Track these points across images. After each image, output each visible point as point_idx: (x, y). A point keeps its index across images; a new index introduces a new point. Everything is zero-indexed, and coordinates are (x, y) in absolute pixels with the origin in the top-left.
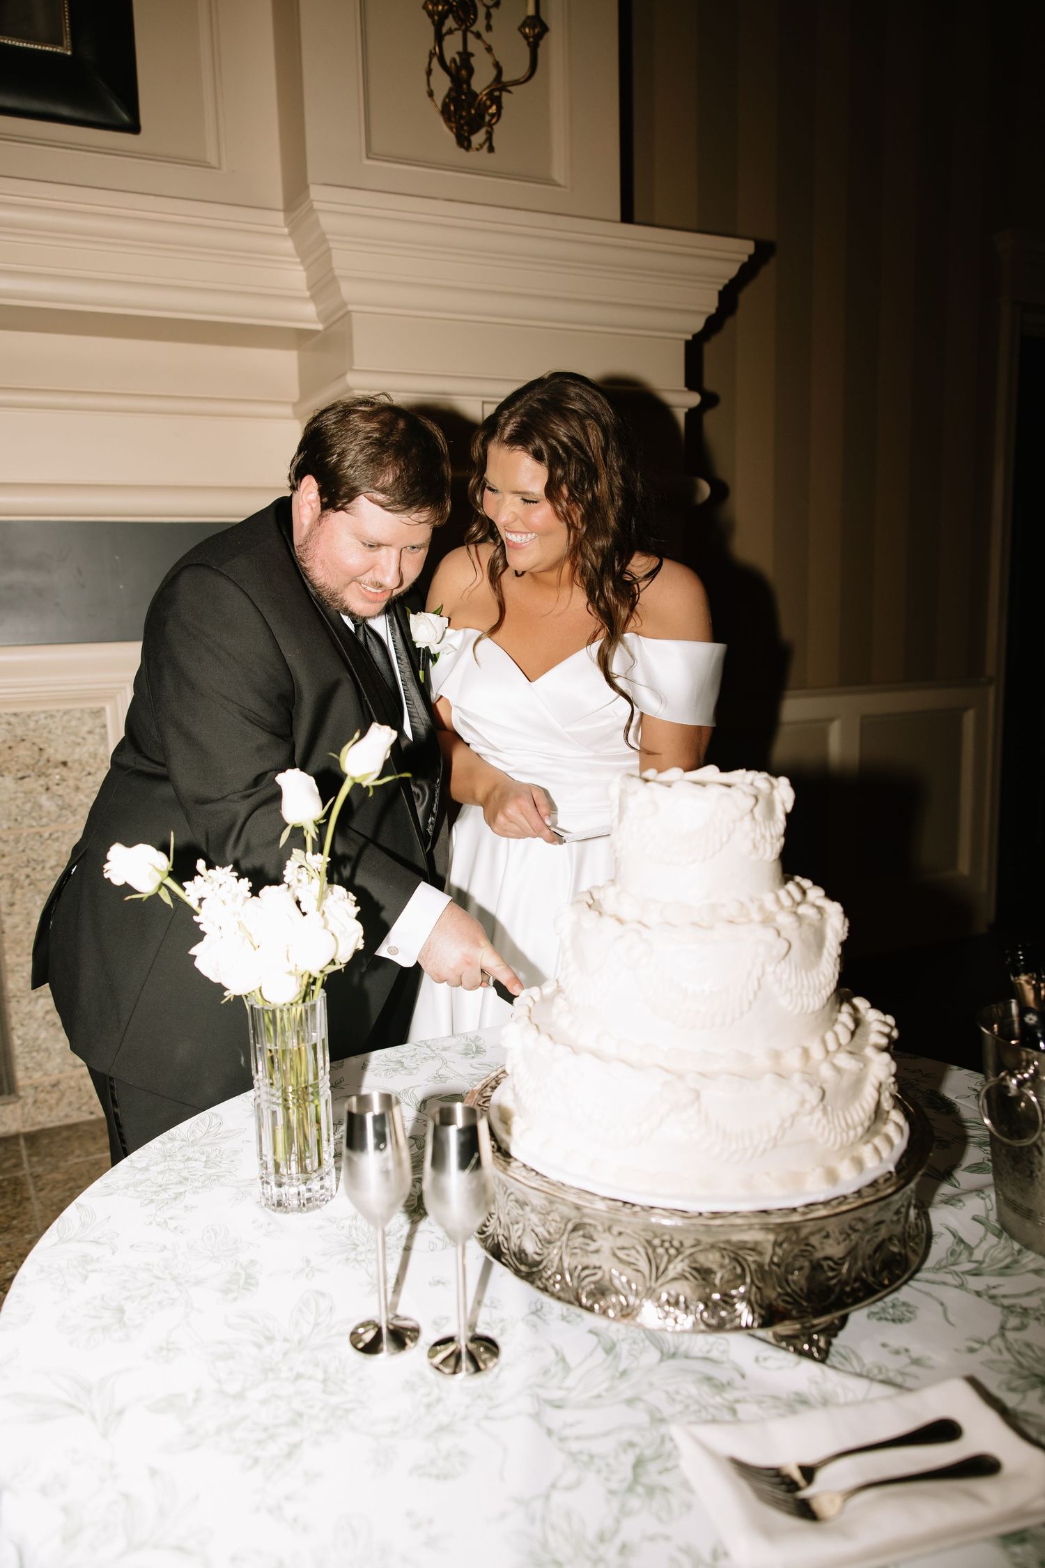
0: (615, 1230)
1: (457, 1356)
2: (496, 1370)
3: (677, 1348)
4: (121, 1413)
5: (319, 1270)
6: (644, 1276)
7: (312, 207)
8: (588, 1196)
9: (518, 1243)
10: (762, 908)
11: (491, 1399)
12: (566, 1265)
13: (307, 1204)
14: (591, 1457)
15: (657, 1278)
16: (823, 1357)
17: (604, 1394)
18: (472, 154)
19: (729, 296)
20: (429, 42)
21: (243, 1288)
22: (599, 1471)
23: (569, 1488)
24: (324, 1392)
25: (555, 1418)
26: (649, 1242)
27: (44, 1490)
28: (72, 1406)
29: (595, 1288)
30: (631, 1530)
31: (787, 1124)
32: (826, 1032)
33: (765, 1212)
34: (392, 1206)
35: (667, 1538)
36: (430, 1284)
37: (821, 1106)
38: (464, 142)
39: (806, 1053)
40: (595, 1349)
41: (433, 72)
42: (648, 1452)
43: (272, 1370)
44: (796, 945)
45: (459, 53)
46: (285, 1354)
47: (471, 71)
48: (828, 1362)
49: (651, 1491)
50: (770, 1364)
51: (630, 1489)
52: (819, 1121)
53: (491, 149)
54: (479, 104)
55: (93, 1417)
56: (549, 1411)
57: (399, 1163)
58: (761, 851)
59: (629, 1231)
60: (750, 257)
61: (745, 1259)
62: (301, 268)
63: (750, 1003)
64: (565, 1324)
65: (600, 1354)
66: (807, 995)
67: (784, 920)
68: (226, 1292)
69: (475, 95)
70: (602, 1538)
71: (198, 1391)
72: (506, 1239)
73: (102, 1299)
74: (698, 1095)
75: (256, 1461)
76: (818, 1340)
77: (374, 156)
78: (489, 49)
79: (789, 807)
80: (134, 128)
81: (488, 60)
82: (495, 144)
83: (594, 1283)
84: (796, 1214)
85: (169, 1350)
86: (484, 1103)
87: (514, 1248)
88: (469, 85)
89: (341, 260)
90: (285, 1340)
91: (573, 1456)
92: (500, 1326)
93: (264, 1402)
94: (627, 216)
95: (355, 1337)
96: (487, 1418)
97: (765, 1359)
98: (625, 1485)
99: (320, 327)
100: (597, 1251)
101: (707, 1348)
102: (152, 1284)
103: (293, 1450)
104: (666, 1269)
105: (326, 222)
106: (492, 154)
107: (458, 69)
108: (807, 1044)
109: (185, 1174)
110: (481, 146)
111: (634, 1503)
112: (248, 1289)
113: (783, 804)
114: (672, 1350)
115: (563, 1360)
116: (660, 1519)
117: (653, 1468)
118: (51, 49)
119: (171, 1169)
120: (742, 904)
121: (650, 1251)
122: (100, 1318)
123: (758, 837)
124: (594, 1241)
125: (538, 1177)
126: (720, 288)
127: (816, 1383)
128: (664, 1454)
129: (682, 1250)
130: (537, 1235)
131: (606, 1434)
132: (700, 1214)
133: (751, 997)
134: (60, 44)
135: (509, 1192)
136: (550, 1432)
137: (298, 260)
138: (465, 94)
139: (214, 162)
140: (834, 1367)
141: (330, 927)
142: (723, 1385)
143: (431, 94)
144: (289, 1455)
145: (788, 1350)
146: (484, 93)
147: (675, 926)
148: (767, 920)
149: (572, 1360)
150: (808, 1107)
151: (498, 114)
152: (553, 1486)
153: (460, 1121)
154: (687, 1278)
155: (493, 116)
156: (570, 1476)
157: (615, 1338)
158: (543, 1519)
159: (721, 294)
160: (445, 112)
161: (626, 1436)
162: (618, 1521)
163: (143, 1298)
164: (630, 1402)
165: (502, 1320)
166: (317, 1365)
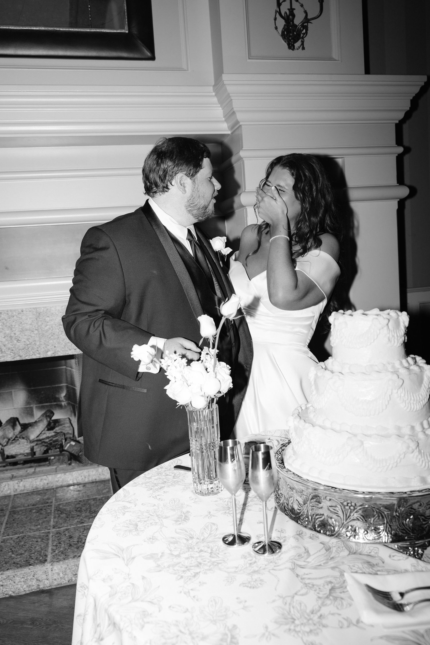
0: (328, 498)
1: (264, 547)
2: (280, 554)
3: (357, 551)
4: (133, 558)
5: (213, 516)
6: (341, 519)
7: (224, 83)
8: (317, 485)
9: (292, 506)
10: (393, 367)
11: (276, 563)
12: (310, 514)
13: (212, 492)
14: (313, 585)
15: (346, 520)
16: (420, 557)
17: (322, 564)
18: (295, 51)
19: (415, 102)
20: (275, 7)
21: (183, 520)
22: (315, 591)
23: (302, 595)
24: (210, 557)
25: (300, 571)
26: (342, 503)
27: (104, 580)
28: (116, 555)
29: (321, 523)
30: (324, 611)
31: (402, 456)
32: (424, 420)
33: (392, 493)
34: (237, 485)
35: (339, 615)
36: (257, 522)
37: (418, 449)
38: (291, 47)
39: (413, 428)
40: (323, 548)
41: (277, 19)
42: (337, 585)
43: (191, 548)
44: (407, 382)
45: (288, 9)
46: (197, 543)
47: (294, 16)
48: (422, 559)
49: (336, 598)
50: (395, 558)
51: (327, 597)
52: (417, 456)
53: (303, 48)
54: (298, 30)
55: (124, 559)
56: (299, 569)
57: (240, 467)
58: (393, 342)
59: (334, 499)
60: (425, 83)
61: (384, 513)
62: (221, 108)
63: (386, 406)
64: (311, 540)
65: (324, 551)
66: (413, 404)
67: (403, 372)
68: (176, 521)
69: (296, 26)
70: (312, 612)
71: (163, 553)
72: (287, 504)
73: (130, 521)
74: (362, 443)
75: (182, 577)
76: (418, 551)
77: (252, 58)
78: (302, 6)
79: (407, 324)
80: (153, 58)
81: (302, 10)
82: (305, 46)
83: (321, 521)
84: (406, 494)
85: (153, 539)
86: (281, 451)
87: (290, 508)
88: (293, 22)
89: (237, 105)
90: (198, 539)
91: (306, 585)
92: (284, 539)
93: (187, 558)
94: (367, 71)
95: (224, 539)
96: (273, 569)
97: (393, 556)
98: (325, 596)
99: (229, 132)
100: (321, 508)
101: (370, 551)
102: (149, 517)
103: (196, 574)
104: (350, 516)
105: (230, 89)
106: (304, 50)
107: (288, 17)
108: (414, 425)
109: (165, 480)
110: (299, 47)
111: (328, 602)
112: (185, 521)
113: (404, 323)
114: (355, 551)
115: (308, 552)
116: (338, 608)
117: (338, 591)
118: (120, 31)
119: (160, 478)
120: (384, 365)
121: (343, 508)
122: (128, 527)
123: (391, 336)
124: (320, 503)
125: (298, 477)
126: (411, 98)
127: (414, 566)
128: (343, 586)
129: (356, 507)
130: (298, 502)
131: (321, 578)
132: (364, 493)
133: (387, 403)
134: (124, 28)
135: (287, 484)
136: (297, 576)
137: (219, 105)
138: (291, 26)
139: (185, 68)
140: (424, 561)
141: (217, 377)
142: (374, 565)
143: (276, 28)
144: (194, 576)
145: (404, 553)
146: (300, 25)
147: (354, 374)
148: (396, 372)
149: (311, 552)
150: (411, 449)
151: (306, 33)
152: (296, 594)
153: (263, 450)
154: (358, 520)
155: (304, 34)
156: (304, 591)
157: (331, 546)
158: (290, 604)
159: (411, 101)
160: (283, 35)
161: (329, 579)
162: (320, 607)
163: (145, 521)
164: (333, 568)
165: (285, 537)
166: (209, 548)
